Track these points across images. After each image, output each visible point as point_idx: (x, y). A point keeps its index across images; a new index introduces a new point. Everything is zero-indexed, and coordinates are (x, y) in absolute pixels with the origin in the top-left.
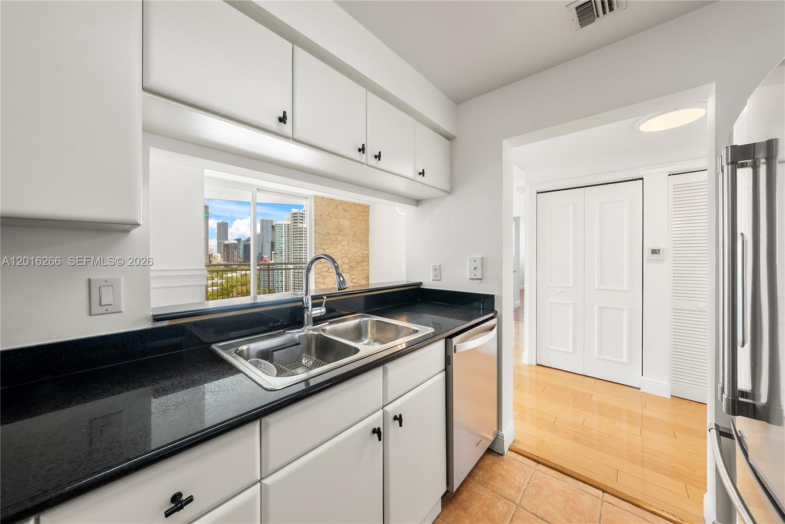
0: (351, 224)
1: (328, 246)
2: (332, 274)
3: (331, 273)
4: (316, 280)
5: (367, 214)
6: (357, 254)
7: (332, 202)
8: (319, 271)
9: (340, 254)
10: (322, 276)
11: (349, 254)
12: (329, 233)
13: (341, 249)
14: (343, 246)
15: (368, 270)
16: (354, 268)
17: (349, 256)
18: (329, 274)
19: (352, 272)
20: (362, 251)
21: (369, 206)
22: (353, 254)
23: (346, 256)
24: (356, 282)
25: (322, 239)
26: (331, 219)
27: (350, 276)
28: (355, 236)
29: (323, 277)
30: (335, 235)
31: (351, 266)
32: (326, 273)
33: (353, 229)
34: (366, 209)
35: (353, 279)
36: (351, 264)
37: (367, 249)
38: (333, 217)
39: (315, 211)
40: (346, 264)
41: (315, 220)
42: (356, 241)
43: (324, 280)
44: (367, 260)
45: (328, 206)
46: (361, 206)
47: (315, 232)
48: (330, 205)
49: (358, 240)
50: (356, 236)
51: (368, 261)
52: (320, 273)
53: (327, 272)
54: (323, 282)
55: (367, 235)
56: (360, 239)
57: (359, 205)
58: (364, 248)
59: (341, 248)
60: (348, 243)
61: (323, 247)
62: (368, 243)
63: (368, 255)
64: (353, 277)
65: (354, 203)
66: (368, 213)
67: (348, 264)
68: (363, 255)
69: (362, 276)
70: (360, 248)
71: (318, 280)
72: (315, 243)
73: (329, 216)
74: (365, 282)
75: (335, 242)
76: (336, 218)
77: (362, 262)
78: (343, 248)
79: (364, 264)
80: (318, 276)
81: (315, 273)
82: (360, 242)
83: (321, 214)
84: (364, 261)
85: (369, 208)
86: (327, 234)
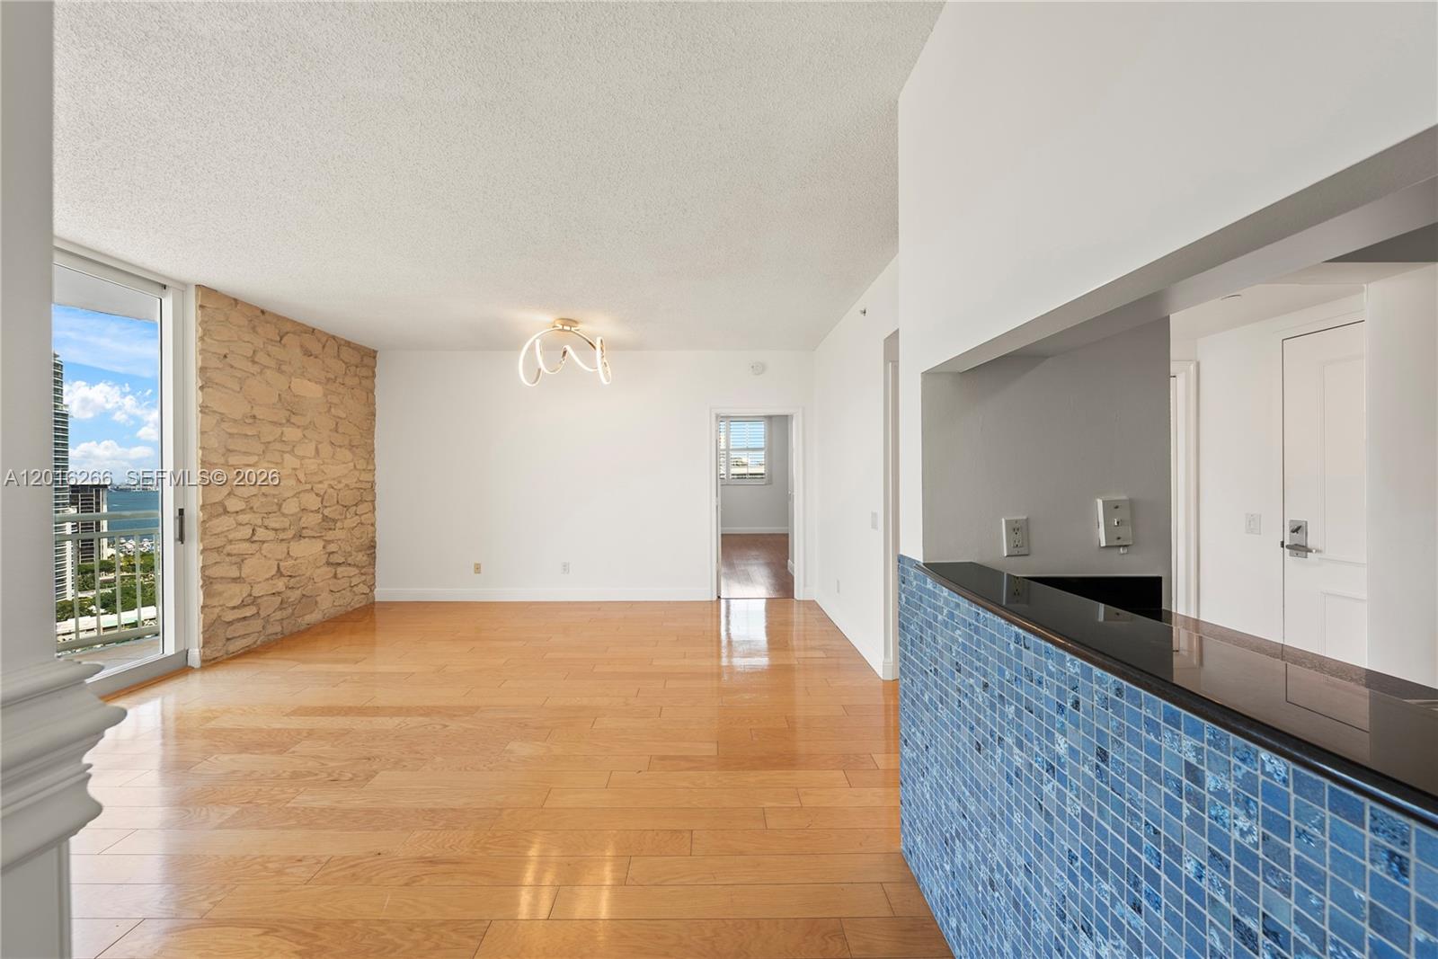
0: (325, 395)
1: (253, 459)
2: (265, 545)
3: (263, 542)
4: (207, 573)
5: (371, 374)
6: (344, 481)
7: (267, 322)
8: (218, 542)
9: (292, 482)
10: (229, 555)
11: (320, 482)
12: (254, 417)
13: (295, 469)
14: (303, 458)
15: (373, 525)
16: (335, 521)
17: (321, 488)
18: (255, 546)
19: (330, 535)
20: (357, 473)
21: (375, 352)
22: (332, 483)
23: (312, 489)
24: (342, 560)
25: (231, 435)
26: (261, 373)
27: (324, 547)
28: (337, 431)
29: (234, 559)
30: (274, 423)
31: (325, 518)
32: (246, 545)
33: (333, 410)
34: (367, 360)
35: (333, 552)
36: (326, 512)
37: (370, 467)
38: (268, 367)
39: (202, 339)
40: (312, 512)
41: (203, 370)
42: (340, 447)
43: (240, 569)
44: (370, 498)
45: (254, 328)
46: (353, 349)
47: (204, 409)
48: (259, 330)
49: (346, 442)
50: (340, 430)
51: (373, 501)
52: (224, 547)
53: (250, 540)
54: (235, 574)
55: (370, 431)
56: (350, 441)
57: (348, 344)
58: (361, 464)
59: (296, 463)
60: (317, 449)
61: (233, 460)
62: (373, 451)
63: (373, 484)
64: (332, 547)
65: (334, 338)
66: (374, 372)
67: (317, 511)
68: (358, 485)
69: (358, 543)
70: (352, 464)
71: (214, 572)
72: (203, 448)
73: (254, 362)
74: (365, 558)
75: (278, 446)
76: (280, 370)
77: (356, 505)
78: (302, 464)
79: (362, 508)
80: (214, 557)
81: (203, 552)
82: (351, 447)
83: (226, 351)
84: (362, 501)
85: (375, 357)
86: (247, 421)
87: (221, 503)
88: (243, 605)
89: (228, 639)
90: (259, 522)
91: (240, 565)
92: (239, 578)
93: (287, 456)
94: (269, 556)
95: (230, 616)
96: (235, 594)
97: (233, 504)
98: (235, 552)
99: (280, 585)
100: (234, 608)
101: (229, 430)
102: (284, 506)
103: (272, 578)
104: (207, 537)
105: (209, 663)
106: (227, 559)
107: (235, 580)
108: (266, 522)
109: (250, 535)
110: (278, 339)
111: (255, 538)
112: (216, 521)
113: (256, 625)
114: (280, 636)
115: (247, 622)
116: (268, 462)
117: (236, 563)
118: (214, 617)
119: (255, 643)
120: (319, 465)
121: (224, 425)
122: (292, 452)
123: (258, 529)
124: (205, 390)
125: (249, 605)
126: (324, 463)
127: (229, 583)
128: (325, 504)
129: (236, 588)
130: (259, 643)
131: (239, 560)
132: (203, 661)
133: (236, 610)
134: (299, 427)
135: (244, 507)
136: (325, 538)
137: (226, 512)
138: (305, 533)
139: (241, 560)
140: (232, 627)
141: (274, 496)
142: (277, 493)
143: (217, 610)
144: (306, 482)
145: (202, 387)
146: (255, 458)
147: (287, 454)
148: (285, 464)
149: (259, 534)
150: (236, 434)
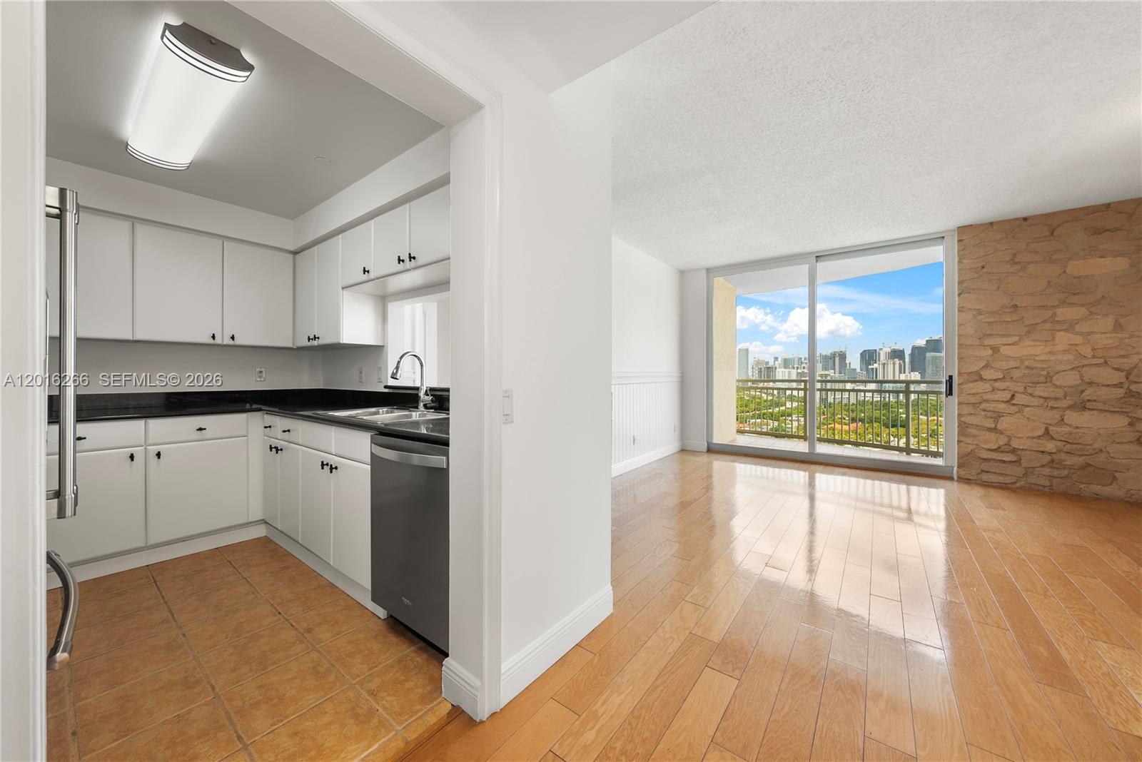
0: (1134, 265)
2: (1029, 409)
3: (1027, 406)
4: (962, 419)
7: (1031, 226)
8: (973, 399)
9: (1069, 356)
10: (984, 410)
11: (1124, 357)
12: (1015, 306)
13: (1074, 345)
14: (1090, 334)
17: (1124, 363)
18: (1014, 408)
23: (1106, 362)
25: (989, 324)
26: (1024, 269)
27: (1131, 424)
29: (990, 414)
30: (1043, 307)
31: (1130, 394)
32: (1003, 406)
36: (1135, 388)
38: (1034, 263)
39: (959, 262)
40: (1106, 386)
41: (962, 282)
43: (996, 423)
45: (1013, 237)
47: (961, 309)
48: (1021, 235)
52: (978, 403)
53: (1008, 403)
54: (992, 426)
59: (1077, 339)
60: (1117, 323)
61: (989, 342)
67: (1117, 386)
71: (971, 420)
72: (960, 336)
73: (1014, 263)
75: (1048, 326)
76: (1051, 261)
78: (1087, 340)
80: (966, 410)
81: (960, 403)
83: (982, 264)
86: (1007, 310)
87: (977, 373)
88: (997, 450)
89: (982, 471)
90: (1021, 389)
91: (996, 421)
92: (995, 429)
93: (1059, 335)
94: (1031, 417)
95: (985, 455)
96: (993, 441)
97: (987, 374)
98: (989, 409)
99: (1050, 446)
100: (990, 450)
101: (985, 320)
102: (1054, 378)
103: (1039, 437)
104: (963, 395)
105: (963, 480)
106: (983, 413)
107: (990, 430)
108: (1029, 390)
109: (1008, 399)
110: (1048, 233)
111: (1014, 402)
112: (971, 385)
113: (1019, 471)
114: (1047, 489)
115: (1005, 465)
116: (1034, 340)
117: (992, 418)
118: (969, 450)
119: (1015, 483)
120: (1121, 339)
121: (980, 317)
122: (1069, 329)
123: (1017, 395)
124: (962, 296)
125: (1008, 452)
126: (1132, 336)
127: (983, 430)
128: (1132, 378)
129: (992, 436)
130: (1018, 485)
131: (993, 416)
132: (958, 477)
133: (991, 452)
134: (1083, 305)
135: (1001, 377)
136: (1130, 415)
137: (981, 379)
138: (1088, 405)
139: (998, 416)
140: (990, 464)
141: (1043, 369)
142: (1045, 366)
143: (971, 447)
144: (1094, 357)
145: (959, 295)
146: (1017, 338)
147: (1062, 332)
148: (1056, 342)
149: (1020, 399)
150: (994, 322)
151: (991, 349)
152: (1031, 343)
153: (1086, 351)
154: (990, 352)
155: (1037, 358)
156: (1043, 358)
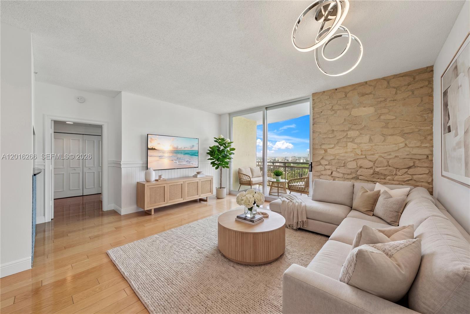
0: (376, 111)
2: (338, 179)
3: (337, 177)
6: (394, 154)
7: (338, 93)
12: (333, 130)
13: (354, 149)
14: (360, 143)
16: (386, 175)
17: (373, 157)
26: (335, 113)
28: (388, 127)
30: (343, 131)
32: (328, 177)
33: (383, 117)
38: (339, 110)
39: (313, 110)
40: (366, 168)
41: (313, 120)
42: (391, 135)
44: (426, 165)
45: (332, 98)
48: (335, 97)
50: (391, 126)
56: (403, 131)
58: (415, 144)
59: (355, 146)
60: (370, 139)
63: (430, 156)
67: (370, 169)
72: (313, 144)
73: (332, 110)
75: (345, 140)
78: (359, 147)
83: (321, 111)
85: (432, 71)
86: (330, 132)
87: (319, 161)
90: (335, 169)
93: (349, 144)
97: (323, 162)
101: (323, 137)
102: (347, 164)
108: (338, 170)
109: (330, 174)
110: (345, 96)
111: (333, 175)
112: (317, 167)
120: (372, 146)
121: (320, 136)
122: (353, 141)
123: (333, 172)
126: (376, 145)
128: (376, 165)
134: (357, 130)
135: (328, 163)
137: (320, 164)
138: (360, 177)
142: (343, 159)
144: (362, 155)
145: (313, 125)
146: (333, 146)
147: (350, 143)
148: (348, 147)
149: (335, 174)
150: (326, 138)
151: (324, 150)
152: (338, 148)
153: (359, 152)
154: (324, 152)
155: (341, 155)
156: (343, 155)
